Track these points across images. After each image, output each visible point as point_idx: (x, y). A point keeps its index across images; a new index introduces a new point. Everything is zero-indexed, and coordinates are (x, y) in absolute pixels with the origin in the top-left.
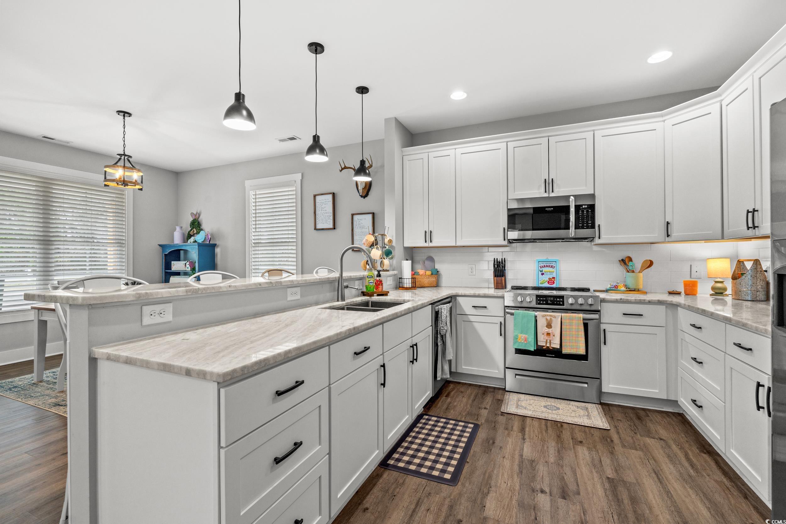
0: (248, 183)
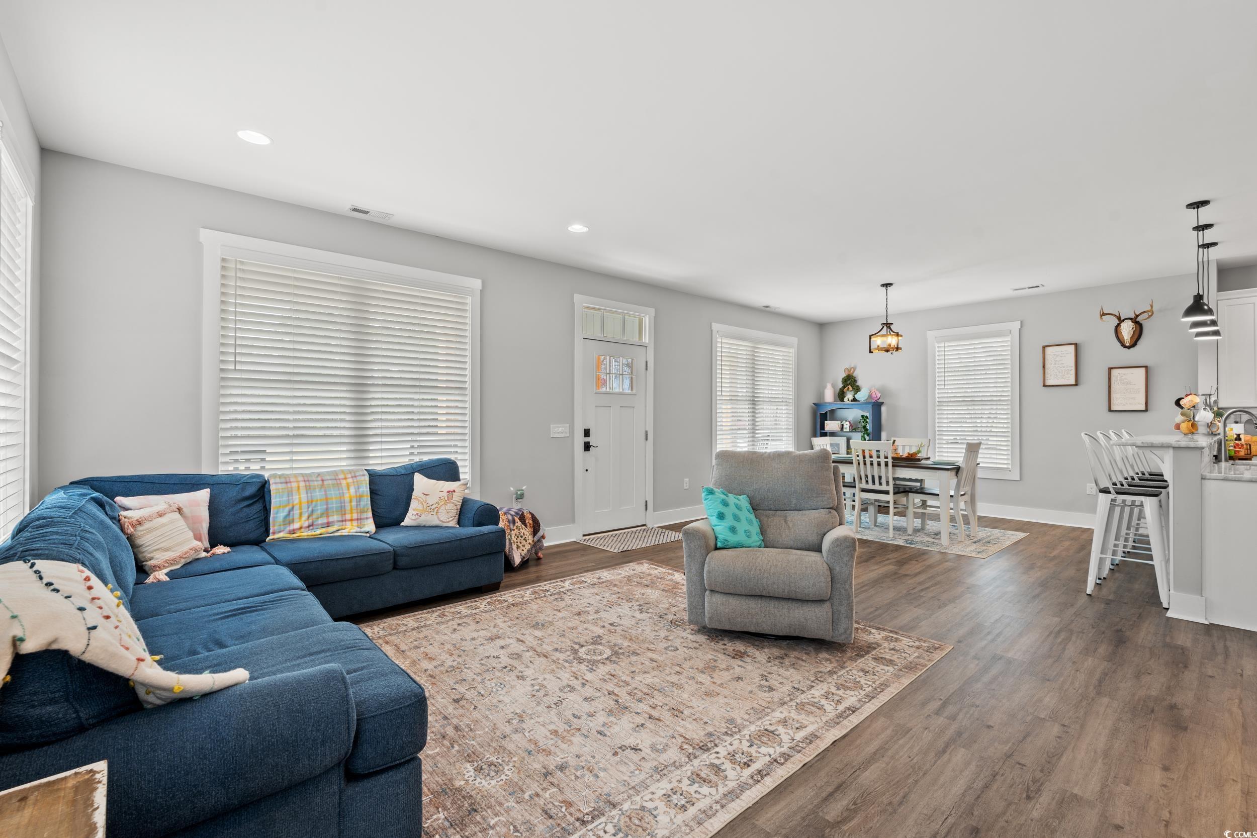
0: (931, 335)
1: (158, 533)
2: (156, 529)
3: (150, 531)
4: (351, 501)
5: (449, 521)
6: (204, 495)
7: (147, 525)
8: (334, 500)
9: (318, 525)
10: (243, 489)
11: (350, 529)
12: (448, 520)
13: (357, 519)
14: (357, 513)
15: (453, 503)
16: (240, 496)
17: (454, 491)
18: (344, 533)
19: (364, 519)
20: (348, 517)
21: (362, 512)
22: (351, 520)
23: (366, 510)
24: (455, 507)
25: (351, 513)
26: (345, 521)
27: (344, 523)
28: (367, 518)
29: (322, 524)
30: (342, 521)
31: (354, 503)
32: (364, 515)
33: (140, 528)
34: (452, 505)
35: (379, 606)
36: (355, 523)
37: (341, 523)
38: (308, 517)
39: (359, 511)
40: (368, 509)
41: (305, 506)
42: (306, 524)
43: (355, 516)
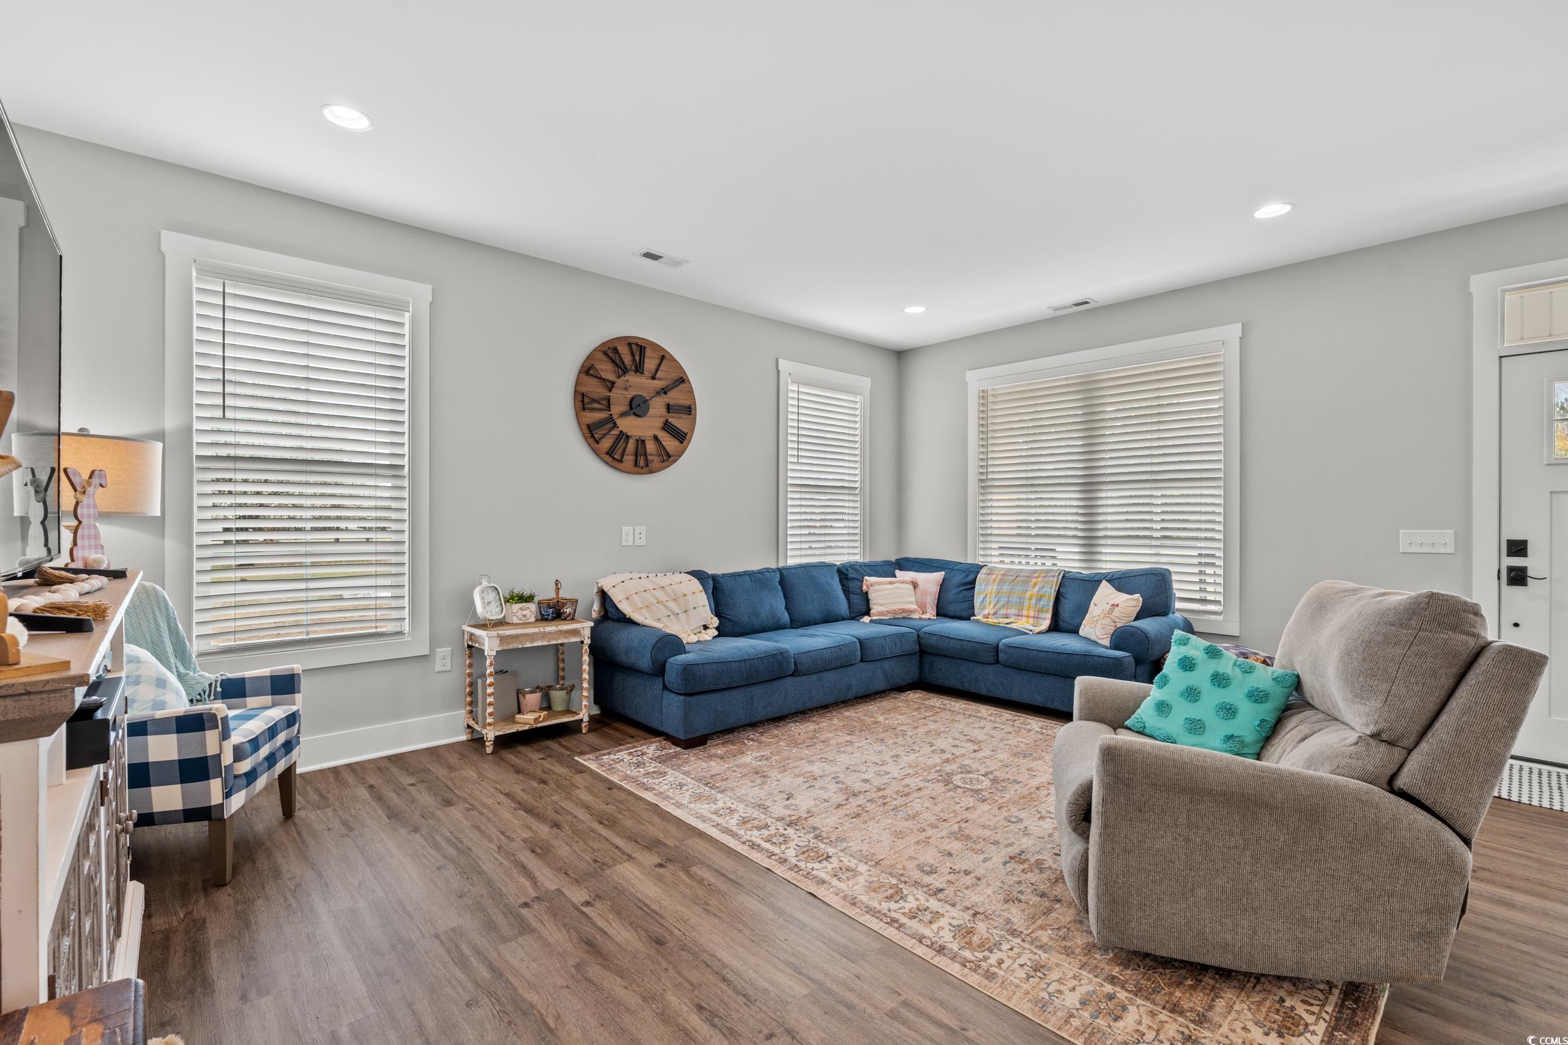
1: (880, 593)
2: (880, 591)
3: (876, 591)
4: (1030, 599)
5: (1103, 639)
6: (939, 576)
7: (876, 587)
8: (1016, 595)
9: (999, 615)
10: (967, 576)
11: (1021, 624)
12: (1101, 637)
13: (1034, 617)
14: (1035, 611)
15: (1112, 619)
16: (963, 581)
17: (1118, 605)
18: (1014, 626)
19: (1041, 618)
20: (1025, 613)
21: (1041, 611)
22: (1028, 617)
23: (1045, 610)
24: (1113, 624)
25: (1028, 610)
26: (1022, 616)
27: (1020, 617)
28: (1045, 619)
29: (1002, 614)
30: (1018, 615)
31: (1033, 601)
32: (1044, 615)
33: (871, 588)
34: (1109, 620)
35: (984, 692)
36: (1031, 621)
37: (1016, 617)
38: (994, 606)
39: (1037, 609)
40: (1048, 610)
41: (993, 595)
42: (992, 612)
43: (1032, 613)
